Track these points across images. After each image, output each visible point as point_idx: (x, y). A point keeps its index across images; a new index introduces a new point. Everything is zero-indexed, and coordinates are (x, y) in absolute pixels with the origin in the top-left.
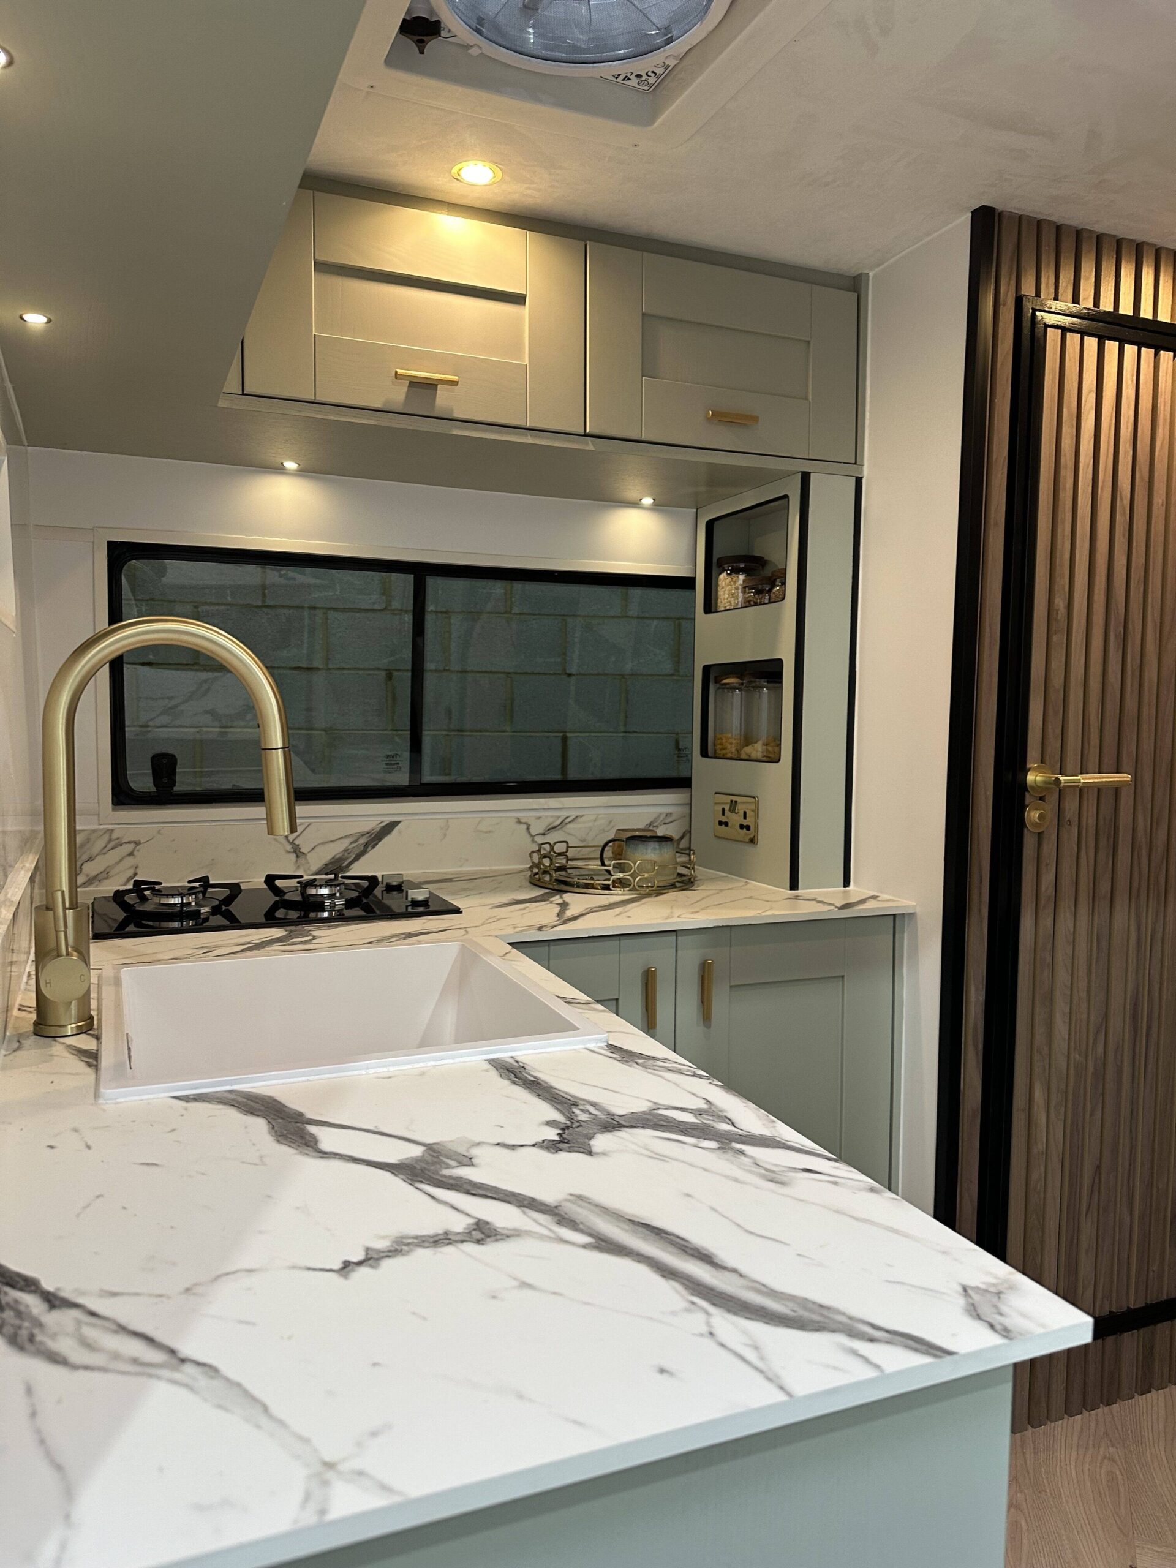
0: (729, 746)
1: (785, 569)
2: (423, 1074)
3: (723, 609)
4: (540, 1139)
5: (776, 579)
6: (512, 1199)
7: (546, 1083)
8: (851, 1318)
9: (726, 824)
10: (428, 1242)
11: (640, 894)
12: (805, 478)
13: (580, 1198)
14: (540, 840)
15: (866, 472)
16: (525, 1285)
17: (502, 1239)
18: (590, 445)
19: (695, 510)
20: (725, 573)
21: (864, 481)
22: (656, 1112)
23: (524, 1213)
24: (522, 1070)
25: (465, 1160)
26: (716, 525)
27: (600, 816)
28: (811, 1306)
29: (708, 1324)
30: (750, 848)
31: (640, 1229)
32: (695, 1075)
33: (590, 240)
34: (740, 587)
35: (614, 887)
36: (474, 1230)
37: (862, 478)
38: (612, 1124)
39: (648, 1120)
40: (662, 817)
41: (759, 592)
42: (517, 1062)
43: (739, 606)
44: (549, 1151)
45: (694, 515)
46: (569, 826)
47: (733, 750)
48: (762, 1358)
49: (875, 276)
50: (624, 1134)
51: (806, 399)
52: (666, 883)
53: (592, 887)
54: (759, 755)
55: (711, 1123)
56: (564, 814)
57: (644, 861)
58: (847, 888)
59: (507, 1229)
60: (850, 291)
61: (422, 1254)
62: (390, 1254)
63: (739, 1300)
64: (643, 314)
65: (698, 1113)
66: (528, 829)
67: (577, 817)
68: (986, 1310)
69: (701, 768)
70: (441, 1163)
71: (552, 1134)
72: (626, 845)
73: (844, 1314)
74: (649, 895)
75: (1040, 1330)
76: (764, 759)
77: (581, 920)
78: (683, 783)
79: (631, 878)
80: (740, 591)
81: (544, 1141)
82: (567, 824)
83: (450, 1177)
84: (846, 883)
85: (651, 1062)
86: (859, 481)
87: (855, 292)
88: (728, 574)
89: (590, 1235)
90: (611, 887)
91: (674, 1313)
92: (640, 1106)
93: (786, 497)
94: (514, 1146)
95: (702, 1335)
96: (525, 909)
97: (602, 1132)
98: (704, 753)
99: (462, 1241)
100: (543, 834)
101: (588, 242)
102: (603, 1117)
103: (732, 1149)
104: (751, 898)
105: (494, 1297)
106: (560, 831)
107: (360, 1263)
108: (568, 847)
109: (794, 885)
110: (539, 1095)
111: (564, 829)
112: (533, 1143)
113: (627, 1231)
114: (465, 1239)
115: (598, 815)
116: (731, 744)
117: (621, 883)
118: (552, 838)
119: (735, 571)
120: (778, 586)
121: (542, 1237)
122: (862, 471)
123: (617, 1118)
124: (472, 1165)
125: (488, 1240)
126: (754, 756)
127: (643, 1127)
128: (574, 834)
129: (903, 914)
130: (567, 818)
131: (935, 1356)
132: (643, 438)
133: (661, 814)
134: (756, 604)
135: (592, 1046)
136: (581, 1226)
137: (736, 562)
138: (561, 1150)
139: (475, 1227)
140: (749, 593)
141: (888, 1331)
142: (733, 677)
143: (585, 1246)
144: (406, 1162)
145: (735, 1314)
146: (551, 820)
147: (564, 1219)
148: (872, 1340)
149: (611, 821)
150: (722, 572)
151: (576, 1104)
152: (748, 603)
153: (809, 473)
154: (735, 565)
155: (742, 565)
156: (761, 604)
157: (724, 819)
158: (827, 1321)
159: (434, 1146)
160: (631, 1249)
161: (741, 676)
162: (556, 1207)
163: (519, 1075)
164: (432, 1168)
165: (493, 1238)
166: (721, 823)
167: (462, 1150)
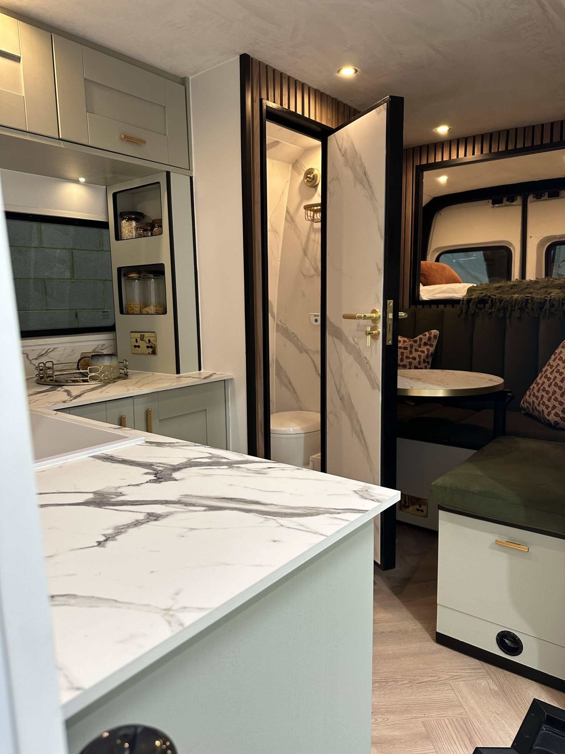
0: (135, 308)
1: (161, 219)
2: (61, 467)
3: (126, 238)
4: (148, 480)
5: (155, 224)
6: (156, 503)
7: (129, 460)
8: (326, 509)
9: (139, 347)
10: (132, 526)
11: (105, 383)
12: (168, 174)
13: (187, 496)
14: (36, 363)
15: (194, 175)
16: (191, 529)
17: (166, 517)
18: (62, 145)
19: (105, 187)
20: (125, 220)
21: (194, 178)
22: (191, 461)
23: (166, 506)
24: (113, 457)
25: (118, 494)
26: (118, 195)
27: (67, 348)
28: (309, 508)
29: (278, 523)
30: (153, 357)
31: (223, 500)
32: (195, 446)
33: (54, 33)
34: (134, 228)
35: (90, 380)
36: (149, 517)
37: (192, 177)
38: (176, 469)
39: (190, 464)
40: (100, 346)
41: (145, 230)
42: (107, 455)
43: (134, 237)
44: (156, 483)
45: (105, 189)
46: (50, 354)
47: (137, 310)
48: (307, 528)
49: (192, 79)
50: (184, 470)
51: (166, 135)
52: (116, 377)
53: (77, 381)
54: (153, 312)
55: (218, 460)
56: (49, 347)
57: (105, 366)
58: (200, 371)
59: (165, 513)
60: (181, 84)
61: (133, 531)
62: (117, 534)
63: (282, 513)
64: (85, 79)
65: (210, 458)
66: (27, 356)
67: (55, 348)
68: (366, 496)
69: (121, 320)
70: (106, 497)
71: (152, 477)
72: (92, 359)
73: (322, 508)
74: (109, 383)
75: (388, 498)
76: (155, 313)
77: (83, 396)
78: (112, 329)
79: (99, 375)
80: (134, 230)
81: (150, 480)
82: (49, 353)
83: (118, 501)
84: (200, 369)
85: (172, 445)
86: (191, 178)
87: (184, 85)
88: (126, 221)
89: (203, 506)
90: (89, 381)
91: (261, 523)
92: (184, 460)
93: (158, 183)
94: (137, 485)
95: (279, 527)
96: (47, 395)
97: (174, 472)
98: (122, 312)
99: (148, 522)
100: (36, 359)
101: (53, 34)
102: (169, 467)
103: (234, 467)
104: (160, 379)
105: (183, 536)
106: (46, 357)
107: (106, 540)
108: (53, 364)
109: (178, 372)
110: (131, 465)
111: (47, 355)
112: (146, 482)
113: (217, 502)
114: (149, 520)
115: (66, 347)
116: (136, 307)
117: (93, 378)
118: (44, 360)
119: (130, 219)
120: (156, 227)
121: (183, 512)
122: (192, 174)
123: (176, 466)
124: (124, 495)
125: (159, 518)
126: (150, 312)
127: (191, 467)
128: (54, 357)
129: (228, 379)
130: (49, 349)
131: (362, 513)
132: (90, 144)
133: (99, 345)
134: (144, 236)
135: (139, 443)
136: (197, 505)
137: (130, 215)
138: (162, 482)
139: (148, 516)
140: (140, 231)
141: (341, 509)
142: (135, 274)
143: (205, 511)
144: (89, 500)
145: (284, 517)
146: (40, 351)
147: (187, 504)
148: (339, 513)
149: (73, 350)
150: (123, 220)
151: (151, 465)
152: (140, 236)
153: (170, 172)
154: (130, 216)
155: (133, 216)
156: (147, 236)
157: (137, 344)
158: (319, 511)
159: (97, 492)
160: (225, 507)
161: (139, 273)
162: (179, 501)
163: (113, 459)
164: (105, 500)
165: (161, 517)
166: (135, 346)
167: (113, 491)
